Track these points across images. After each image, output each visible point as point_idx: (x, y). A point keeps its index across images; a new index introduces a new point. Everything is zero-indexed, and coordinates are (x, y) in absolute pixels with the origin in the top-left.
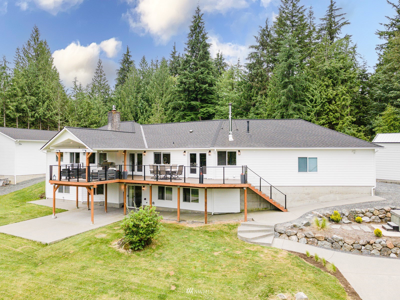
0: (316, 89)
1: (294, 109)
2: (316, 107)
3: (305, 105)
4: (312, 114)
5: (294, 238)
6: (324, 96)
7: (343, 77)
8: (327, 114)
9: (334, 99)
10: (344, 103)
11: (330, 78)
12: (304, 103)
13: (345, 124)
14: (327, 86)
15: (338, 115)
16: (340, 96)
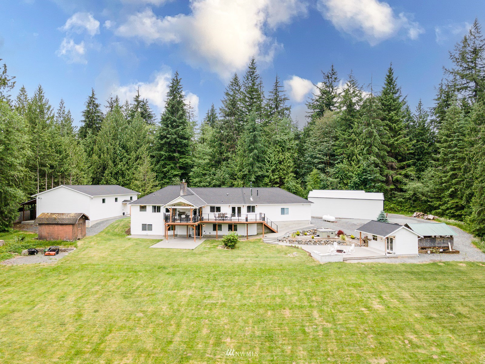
0: (271, 153)
1: (258, 167)
2: (272, 166)
3: (265, 164)
4: (270, 171)
5: (285, 241)
6: (277, 159)
7: (288, 147)
8: (279, 171)
9: (283, 161)
10: (289, 165)
11: (280, 146)
12: (263, 163)
13: (290, 179)
14: (278, 152)
15: (285, 172)
16: (287, 159)
